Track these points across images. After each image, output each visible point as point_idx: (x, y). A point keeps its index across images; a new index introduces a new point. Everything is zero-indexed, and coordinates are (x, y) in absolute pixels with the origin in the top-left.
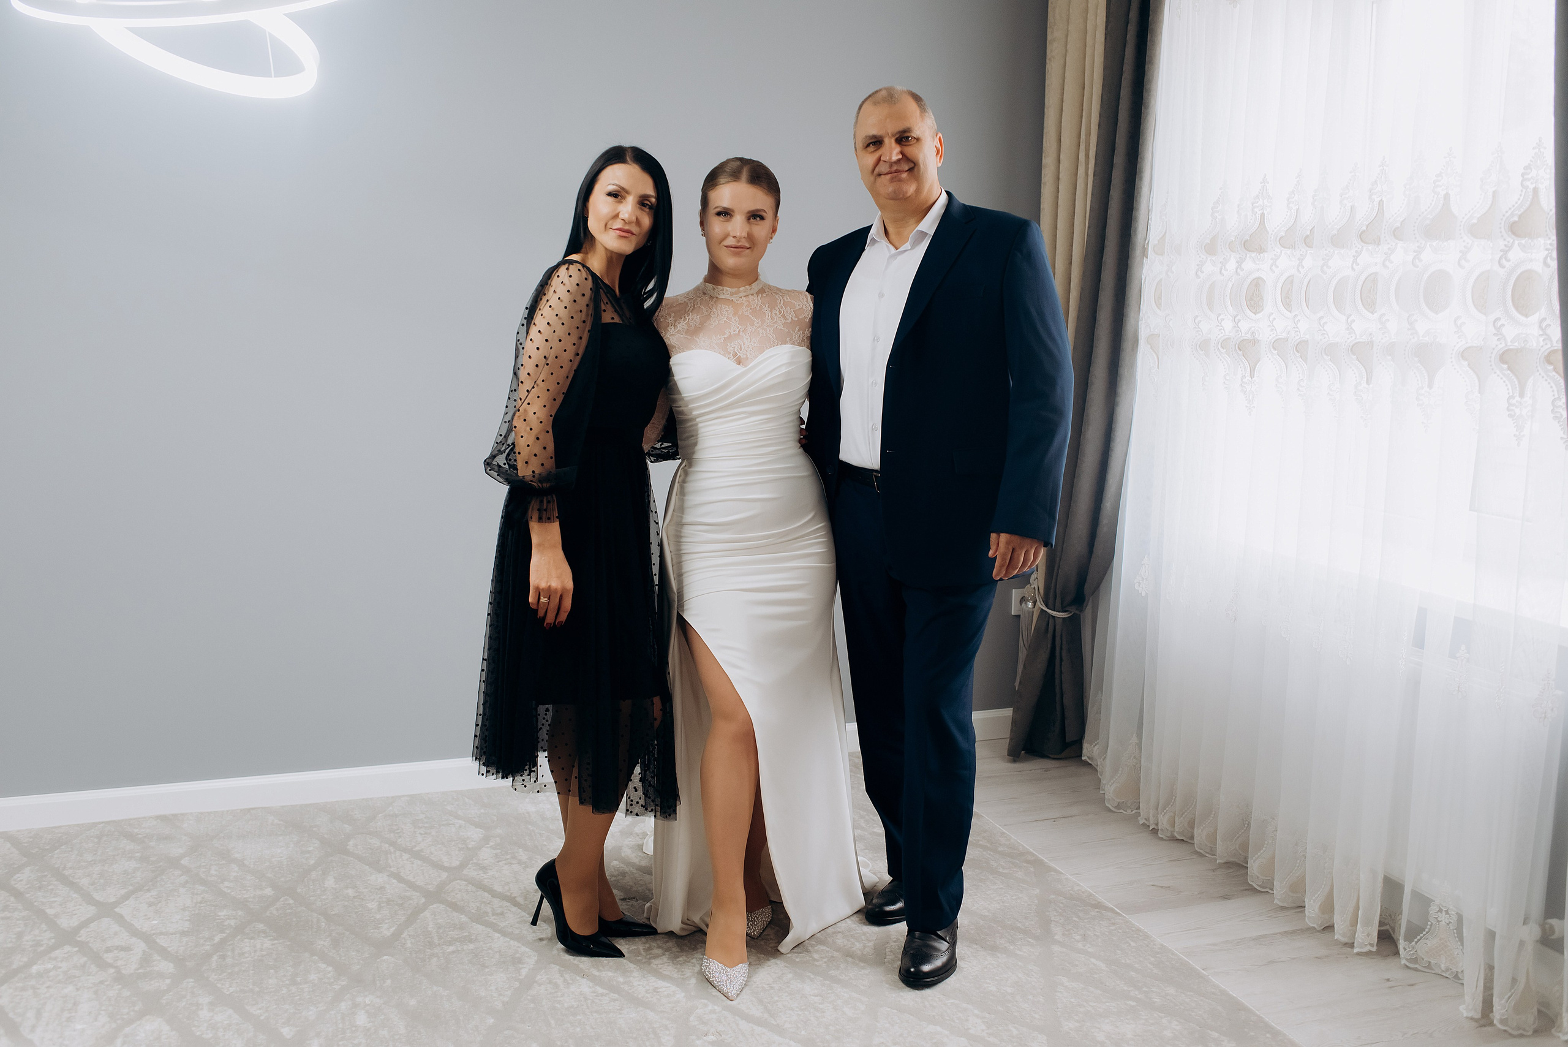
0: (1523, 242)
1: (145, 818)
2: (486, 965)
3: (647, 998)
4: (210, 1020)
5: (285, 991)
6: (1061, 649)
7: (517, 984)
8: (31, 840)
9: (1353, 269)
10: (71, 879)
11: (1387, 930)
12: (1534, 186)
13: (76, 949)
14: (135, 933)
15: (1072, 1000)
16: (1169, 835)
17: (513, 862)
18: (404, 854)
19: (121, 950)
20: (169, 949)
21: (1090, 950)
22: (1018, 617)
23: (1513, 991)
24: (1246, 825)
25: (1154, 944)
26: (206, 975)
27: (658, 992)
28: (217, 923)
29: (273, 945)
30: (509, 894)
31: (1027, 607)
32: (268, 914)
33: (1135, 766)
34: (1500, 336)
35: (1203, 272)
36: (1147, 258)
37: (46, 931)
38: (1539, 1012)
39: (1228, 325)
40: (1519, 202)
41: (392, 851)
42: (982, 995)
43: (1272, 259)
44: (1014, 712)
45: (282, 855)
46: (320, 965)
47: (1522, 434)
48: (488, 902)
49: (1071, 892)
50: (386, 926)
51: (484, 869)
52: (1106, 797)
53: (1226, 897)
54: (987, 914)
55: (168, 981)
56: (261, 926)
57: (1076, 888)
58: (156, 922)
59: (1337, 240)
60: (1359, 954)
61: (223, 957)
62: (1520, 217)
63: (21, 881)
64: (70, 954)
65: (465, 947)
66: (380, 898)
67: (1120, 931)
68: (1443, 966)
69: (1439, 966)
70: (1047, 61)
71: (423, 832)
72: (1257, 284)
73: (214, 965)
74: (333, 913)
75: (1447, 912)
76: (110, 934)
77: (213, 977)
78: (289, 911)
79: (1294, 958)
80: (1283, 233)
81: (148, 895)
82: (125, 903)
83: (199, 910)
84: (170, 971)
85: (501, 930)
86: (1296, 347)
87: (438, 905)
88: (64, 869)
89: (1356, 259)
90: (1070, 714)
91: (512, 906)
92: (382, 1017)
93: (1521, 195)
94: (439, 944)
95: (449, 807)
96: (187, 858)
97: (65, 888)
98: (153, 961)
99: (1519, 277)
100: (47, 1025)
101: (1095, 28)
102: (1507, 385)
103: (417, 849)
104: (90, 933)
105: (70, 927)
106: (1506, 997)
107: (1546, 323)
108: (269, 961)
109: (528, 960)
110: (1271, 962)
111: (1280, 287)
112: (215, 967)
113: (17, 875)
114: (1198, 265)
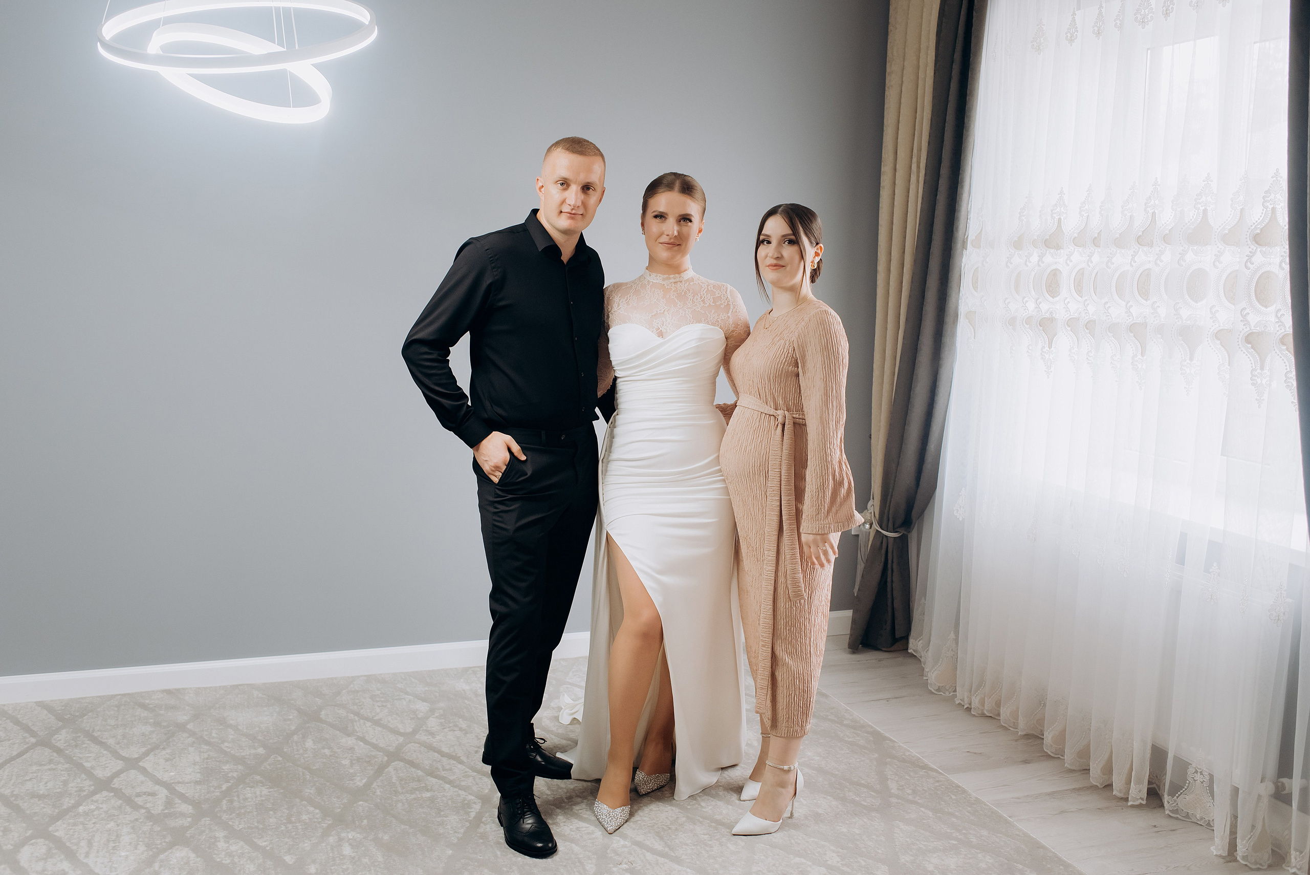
0: (1264, 249)
1: (153, 691)
2: (442, 809)
4: (227, 850)
5: (283, 828)
6: (892, 562)
7: (467, 824)
8: (63, 708)
9: (1132, 266)
10: (100, 739)
11: (1154, 788)
12: (1272, 206)
13: (112, 794)
14: (158, 782)
15: (908, 839)
16: (980, 712)
17: (456, 729)
18: (366, 722)
19: (149, 795)
20: (187, 795)
21: (919, 801)
22: (857, 536)
23: (1252, 834)
24: (1042, 705)
25: (970, 798)
26: (219, 815)
27: (579, 831)
28: (223, 775)
29: (269, 792)
30: (454, 754)
32: (262, 768)
33: (952, 657)
34: (1246, 322)
35: (1011, 263)
36: (966, 250)
37: (85, 780)
38: (1273, 850)
39: (1031, 306)
40: (1261, 219)
41: (357, 719)
43: (1067, 255)
44: (853, 613)
45: (268, 722)
46: (308, 808)
47: (1262, 398)
48: (438, 760)
49: (903, 756)
50: (358, 778)
51: (432, 734)
52: (929, 682)
53: (1026, 761)
54: (837, 773)
56: (258, 778)
57: (907, 753)
58: (173, 774)
59: (1119, 242)
60: (1132, 806)
61: (231, 801)
62: (1261, 230)
63: (60, 740)
64: (107, 798)
65: (423, 795)
66: (352, 756)
67: (943, 787)
68: (1198, 816)
69: (1195, 816)
70: (886, 89)
71: (380, 705)
72: (1055, 274)
73: (224, 807)
74: (315, 768)
75: (1201, 773)
76: (137, 783)
77: (225, 817)
78: (279, 766)
79: (1081, 809)
80: (1076, 235)
81: (164, 752)
82: (146, 759)
83: (207, 765)
84: (190, 812)
85: (450, 782)
86: (1086, 326)
87: (399, 762)
88: (93, 731)
89: (1134, 258)
90: (899, 615)
91: (458, 764)
92: (363, 849)
93: (1262, 213)
94: (402, 793)
95: (399, 686)
96: (192, 724)
97: (97, 747)
98: (176, 804)
99: (1260, 277)
100: (98, 852)
101: (926, 66)
102: (1250, 360)
103: (377, 718)
104: (121, 782)
105: (105, 777)
106: (1247, 839)
107: (1281, 313)
108: (268, 805)
109: (474, 806)
110: (1062, 812)
111: (1074, 277)
112: (226, 809)
113: (57, 736)
114: (1008, 257)
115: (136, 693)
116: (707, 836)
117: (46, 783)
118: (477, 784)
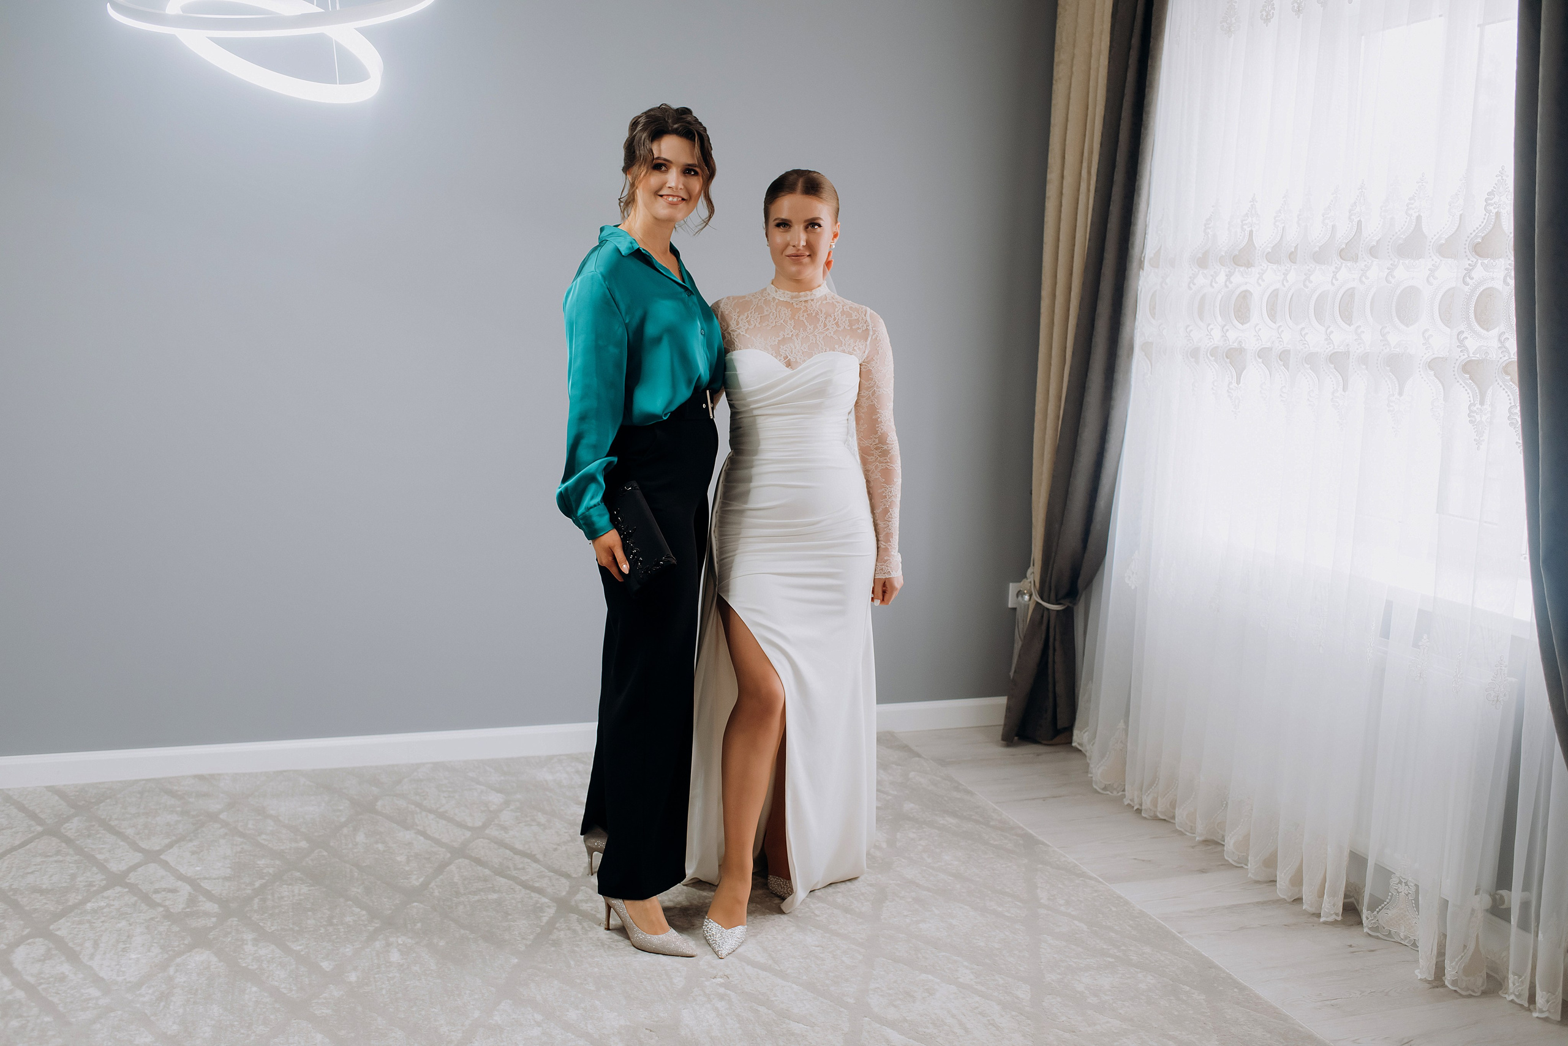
0: (1486, 261)
1: (184, 777)
2: (510, 912)
4: (254, 954)
5: (322, 930)
6: (1055, 639)
7: (538, 930)
8: (78, 793)
9: (1333, 284)
10: (117, 829)
11: (1352, 903)
12: (1496, 210)
13: (127, 890)
14: (180, 877)
15: (1056, 955)
16: (1152, 814)
18: (429, 814)
19: (169, 892)
20: (213, 892)
21: (1073, 913)
22: (1015, 609)
23: (1463, 954)
24: (1224, 805)
25: (1133, 910)
26: (248, 915)
28: (257, 870)
29: (309, 890)
30: (529, 852)
31: (1023, 600)
32: (304, 864)
33: (1121, 750)
34: (1463, 348)
35: (1194, 284)
36: (1143, 270)
37: (97, 874)
38: (1488, 976)
39: (1217, 334)
40: (1483, 225)
42: (971, 949)
43: (1259, 273)
44: (1008, 699)
45: (314, 813)
46: (354, 909)
47: (1481, 439)
48: (510, 858)
49: (1058, 862)
50: (415, 877)
51: (505, 829)
52: (1094, 779)
53: (1204, 871)
54: (978, 879)
55: (214, 919)
56: (298, 874)
57: (1063, 860)
58: (199, 868)
59: (1319, 257)
60: (1325, 923)
61: (264, 900)
62: (1483, 238)
63: (71, 829)
64: (120, 894)
65: (490, 897)
66: (409, 852)
67: (1102, 897)
68: (1402, 936)
69: (1399, 935)
70: (1054, 82)
71: (446, 796)
72: (1245, 296)
74: (365, 864)
75: (1406, 884)
76: (157, 878)
77: (255, 917)
78: (323, 862)
79: (1264, 926)
80: (1270, 250)
81: (190, 844)
82: (169, 851)
83: (239, 859)
84: (215, 911)
85: (521, 884)
86: (1280, 356)
87: (463, 860)
88: (110, 820)
89: (1335, 275)
90: (1062, 702)
91: (533, 862)
92: (414, 955)
93: (1484, 219)
94: (465, 894)
95: (471, 774)
96: (225, 813)
97: (113, 837)
98: (199, 902)
99: (1481, 294)
100: (104, 954)
101: (1100, 53)
102: (1468, 393)
103: (441, 810)
104: (138, 876)
105: (120, 871)
106: (1456, 960)
107: (1505, 337)
108: (307, 905)
109: (547, 910)
110: (1242, 928)
111: (1266, 299)
112: (257, 908)
113: (67, 824)
114: (1190, 278)
115: (162, 778)
116: (819, 948)
117: (51, 876)
118: (553, 885)
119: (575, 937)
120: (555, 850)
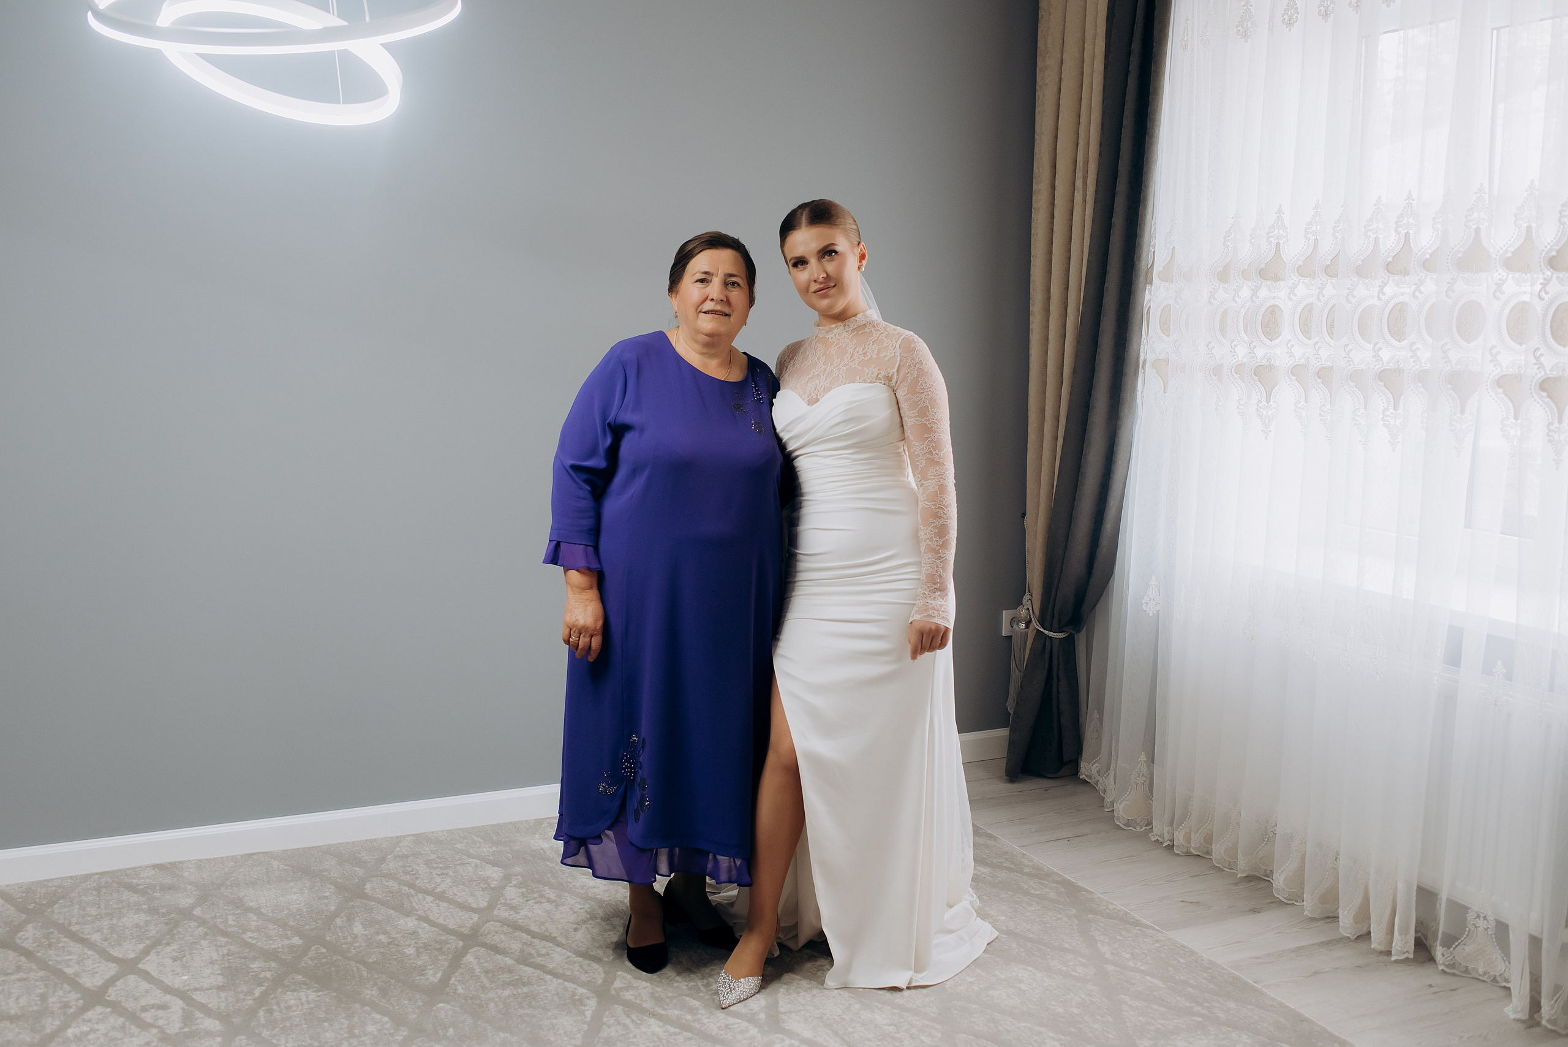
0: (1561, 275)
2: (547, 1008)
3: (721, 1035)
6: (1058, 669)
7: (585, 1027)
8: (24, 895)
9: (1379, 299)
10: (80, 935)
11: (1423, 939)
13: (109, 1010)
14: (168, 990)
15: (1140, 1018)
16: (1185, 850)
17: (543, 901)
18: (426, 896)
19: (158, 1009)
20: (210, 1006)
21: (1142, 968)
22: (1009, 638)
23: (1560, 992)
24: (1266, 839)
25: (1202, 960)
26: (257, 1031)
27: (730, 1029)
28: (252, 976)
29: (318, 996)
30: (548, 934)
31: (1019, 628)
32: (303, 964)
33: (1143, 783)
34: (1540, 366)
35: (1215, 299)
37: (70, 992)
39: (1242, 351)
40: (1557, 238)
41: (413, 893)
42: (1052, 1017)
43: (1290, 288)
44: (1010, 732)
45: (299, 902)
46: (374, 1015)
48: (529, 943)
49: (1107, 911)
50: (431, 972)
51: (514, 908)
52: (1115, 814)
54: (1032, 935)
56: (300, 978)
57: (1111, 907)
58: (186, 977)
59: (1362, 271)
60: (1396, 961)
61: (270, 1012)
62: (1558, 252)
63: (27, 939)
64: (103, 1015)
65: (520, 990)
66: (416, 943)
67: (1165, 948)
68: (1481, 971)
69: (1477, 971)
71: (439, 873)
72: (1273, 311)
73: (262, 1020)
74: (371, 960)
76: (140, 992)
77: (265, 1033)
78: (324, 960)
79: (1337, 968)
80: (1301, 263)
81: (169, 949)
82: (146, 959)
83: (229, 963)
84: (217, 1029)
85: (550, 972)
86: (1318, 374)
87: (478, 948)
88: (70, 924)
89: (1382, 289)
90: (1067, 734)
91: (555, 947)
93: (1559, 231)
94: (491, 988)
95: (459, 846)
96: (199, 909)
97: (77, 945)
98: (197, 1019)
99: (1557, 309)
101: (1094, 57)
102: (1546, 412)
103: (438, 890)
104: (118, 992)
105: (95, 986)
106: (1553, 999)
108: (319, 1014)
109: (588, 1002)
110: (1316, 973)
111: (1299, 314)
112: (264, 1022)
113: (21, 933)
114: (1210, 293)
115: (118, 871)
117: (17, 999)
118: (586, 972)
119: (627, 1033)
120: (576, 930)
